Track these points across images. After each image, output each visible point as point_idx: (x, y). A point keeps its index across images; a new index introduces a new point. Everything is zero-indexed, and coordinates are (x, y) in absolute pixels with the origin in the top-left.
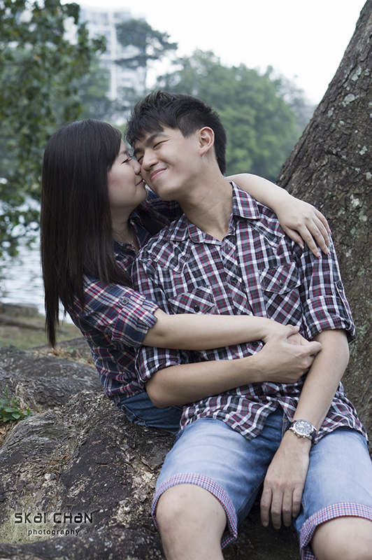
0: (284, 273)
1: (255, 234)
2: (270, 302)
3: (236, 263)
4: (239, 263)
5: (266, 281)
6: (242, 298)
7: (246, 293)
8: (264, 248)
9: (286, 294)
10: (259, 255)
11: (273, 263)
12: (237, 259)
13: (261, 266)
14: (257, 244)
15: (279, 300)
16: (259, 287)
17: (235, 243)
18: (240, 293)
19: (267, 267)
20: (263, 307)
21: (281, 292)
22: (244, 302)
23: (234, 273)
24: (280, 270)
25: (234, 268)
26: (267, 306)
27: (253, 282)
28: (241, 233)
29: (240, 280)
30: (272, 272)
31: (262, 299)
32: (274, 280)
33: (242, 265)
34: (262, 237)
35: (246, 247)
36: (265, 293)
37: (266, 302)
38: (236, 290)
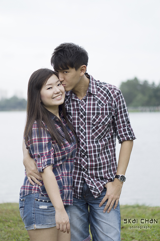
0: (101, 118)
1: (94, 100)
2: (94, 128)
3: (84, 110)
4: (86, 110)
5: (94, 120)
6: (83, 124)
7: (85, 122)
8: (96, 107)
9: (100, 126)
10: (94, 109)
11: (98, 114)
12: (85, 109)
13: (94, 114)
14: (94, 105)
15: (97, 128)
16: (91, 121)
17: (86, 102)
18: (83, 121)
19: (96, 115)
20: (91, 129)
21: (99, 125)
22: (83, 125)
23: (83, 113)
24: (100, 117)
25: (83, 112)
26: (92, 129)
27: (89, 119)
28: (89, 99)
29: (84, 117)
30: (97, 117)
31: (91, 126)
32: (97, 120)
33: (87, 112)
34: (96, 102)
35: (89, 105)
36: (93, 124)
37: (92, 127)
38: (81, 120)
